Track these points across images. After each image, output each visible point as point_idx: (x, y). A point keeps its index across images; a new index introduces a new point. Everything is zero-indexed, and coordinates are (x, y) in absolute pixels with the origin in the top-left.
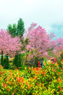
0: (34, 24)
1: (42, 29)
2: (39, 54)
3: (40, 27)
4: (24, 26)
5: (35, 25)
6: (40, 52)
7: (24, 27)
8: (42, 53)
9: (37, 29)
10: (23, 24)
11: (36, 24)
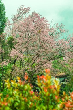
0: (25, 8)
1: (40, 17)
2: (34, 67)
3: (36, 15)
4: (5, 12)
5: (27, 10)
6: (38, 61)
7: (4, 14)
8: (40, 64)
9: (31, 18)
10: (3, 9)
11: (29, 8)
